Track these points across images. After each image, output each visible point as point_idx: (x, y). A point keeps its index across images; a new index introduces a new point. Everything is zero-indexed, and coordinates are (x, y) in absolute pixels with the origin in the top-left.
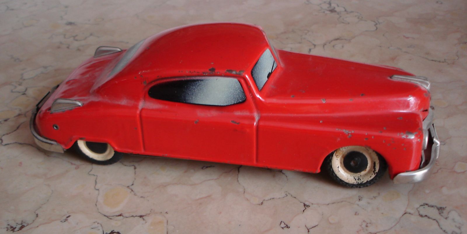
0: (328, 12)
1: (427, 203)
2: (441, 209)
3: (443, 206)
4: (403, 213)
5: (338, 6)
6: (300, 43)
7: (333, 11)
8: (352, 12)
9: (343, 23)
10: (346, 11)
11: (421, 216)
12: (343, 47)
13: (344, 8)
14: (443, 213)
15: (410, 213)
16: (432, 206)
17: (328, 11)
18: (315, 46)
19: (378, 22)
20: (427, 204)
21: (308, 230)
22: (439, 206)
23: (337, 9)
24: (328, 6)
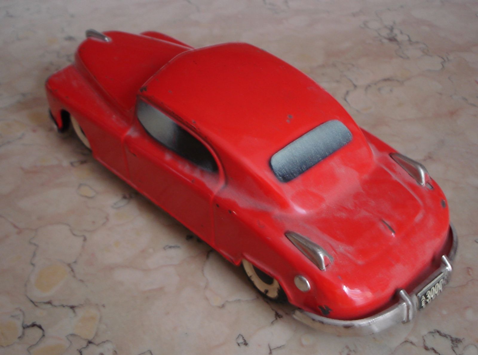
0: (386, 41)
1: (439, 329)
2: (456, 341)
3: (460, 337)
4: (403, 340)
5: (401, 33)
6: (338, 82)
7: (392, 39)
8: (417, 42)
9: (401, 57)
10: (410, 40)
11: (426, 348)
12: (391, 91)
13: (408, 36)
14: (457, 347)
15: (412, 343)
16: (445, 336)
17: (385, 38)
18: (355, 86)
19: (447, 58)
20: (438, 332)
21: (271, 350)
22: (454, 336)
23: (400, 38)
24: (388, 31)
